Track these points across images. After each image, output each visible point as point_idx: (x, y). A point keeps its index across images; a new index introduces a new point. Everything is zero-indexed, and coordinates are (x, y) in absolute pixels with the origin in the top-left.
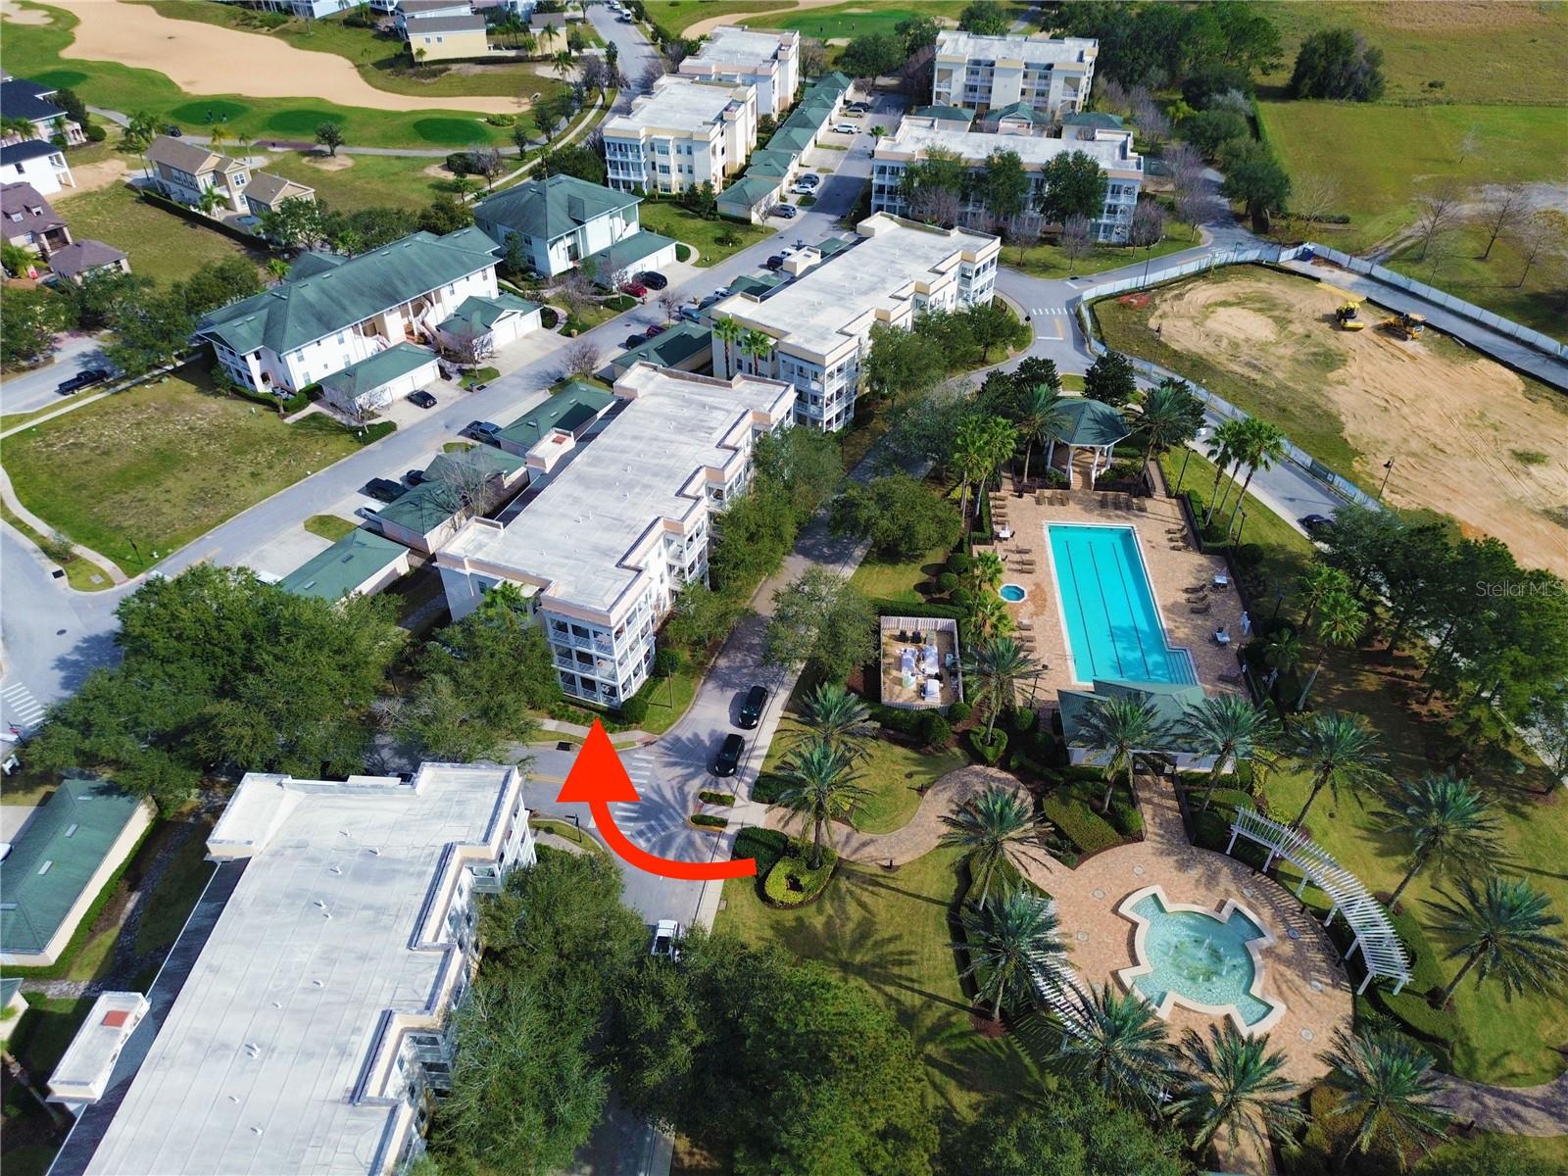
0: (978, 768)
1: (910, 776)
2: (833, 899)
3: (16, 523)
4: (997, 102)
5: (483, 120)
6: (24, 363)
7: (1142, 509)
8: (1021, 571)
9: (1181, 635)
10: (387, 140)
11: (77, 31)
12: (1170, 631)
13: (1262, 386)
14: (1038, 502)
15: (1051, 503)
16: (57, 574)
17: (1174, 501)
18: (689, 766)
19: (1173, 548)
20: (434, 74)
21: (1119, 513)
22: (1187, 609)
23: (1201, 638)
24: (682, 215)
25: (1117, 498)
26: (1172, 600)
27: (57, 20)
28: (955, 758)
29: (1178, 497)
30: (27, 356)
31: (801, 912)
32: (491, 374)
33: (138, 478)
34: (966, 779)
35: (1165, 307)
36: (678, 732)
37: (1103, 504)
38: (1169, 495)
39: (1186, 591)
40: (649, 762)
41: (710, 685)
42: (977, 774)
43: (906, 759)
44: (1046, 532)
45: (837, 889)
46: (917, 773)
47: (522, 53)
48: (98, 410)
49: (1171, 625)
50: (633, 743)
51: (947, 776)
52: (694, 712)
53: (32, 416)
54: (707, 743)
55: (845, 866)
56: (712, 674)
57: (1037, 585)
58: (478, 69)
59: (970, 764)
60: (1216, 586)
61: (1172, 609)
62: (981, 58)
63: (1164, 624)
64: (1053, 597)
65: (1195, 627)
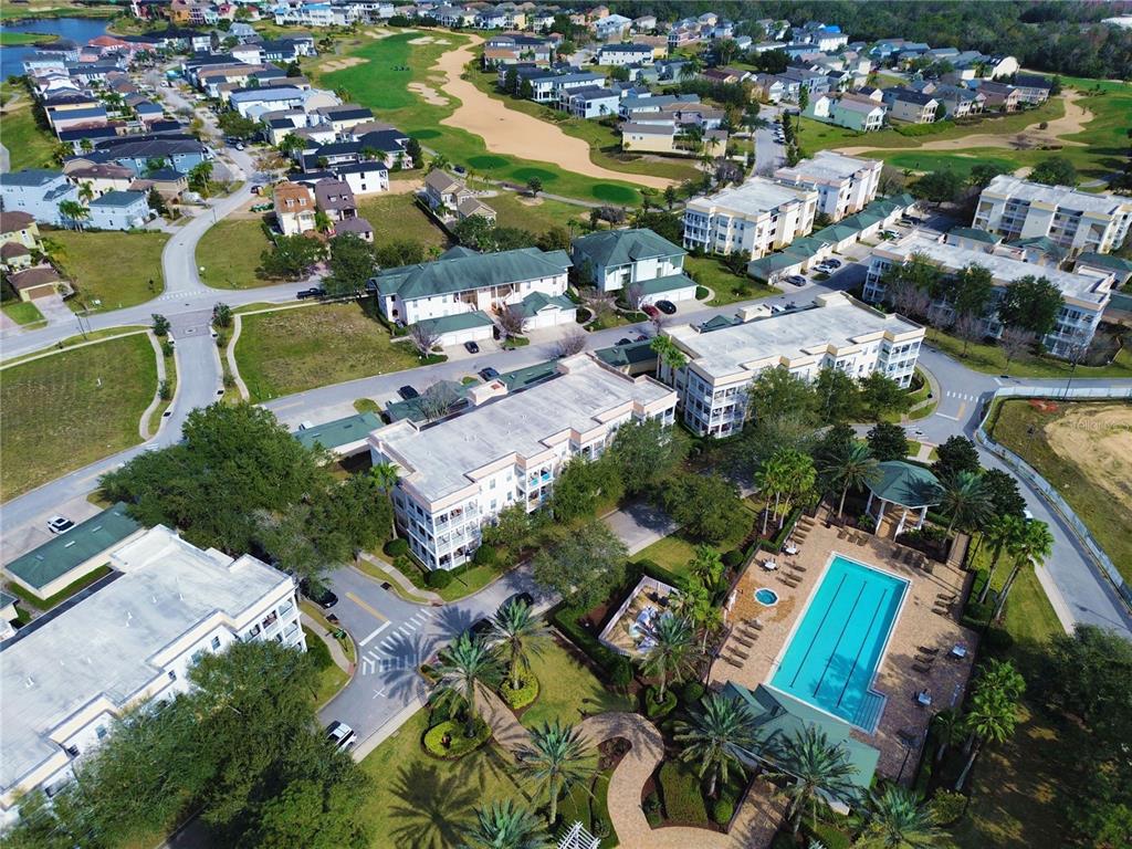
0: (639, 717)
1: (586, 701)
2: (466, 764)
3: (224, 360)
4: (1026, 234)
5: (638, 190)
6: (293, 277)
7: (929, 571)
8: (785, 582)
9: (890, 684)
10: (574, 193)
11: (457, 111)
12: (881, 676)
13: (1121, 505)
14: (840, 536)
15: (850, 540)
16: (220, 392)
17: (964, 573)
18: (448, 631)
19: (934, 611)
20: (630, 159)
21: (906, 566)
22: (911, 665)
23: (906, 693)
24: (721, 270)
25: (910, 553)
26: (902, 652)
27: (451, 103)
28: (627, 703)
29: (970, 571)
30: (297, 274)
31: (439, 764)
32: (525, 342)
33: (296, 352)
34: (624, 721)
35: (1073, 418)
36: (458, 605)
37: (896, 555)
38: (962, 567)
39: (921, 649)
40: (427, 617)
41: (503, 581)
42: (635, 721)
43: (593, 688)
44: (830, 562)
45: (474, 758)
46: (593, 701)
47: (692, 153)
48: (307, 312)
49: (886, 671)
50: (426, 600)
51: (612, 713)
52: (480, 595)
53: (275, 306)
54: (472, 620)
55: (492, 746)
56: (510, 574)
57: (792, 598)
58: (659, 159)
59: (636, 712)
60: (950, 656)
61: (894, 659)
62: (1022, 198)
63: (881, 668)
64: (798, 613)
65: (908, 682)
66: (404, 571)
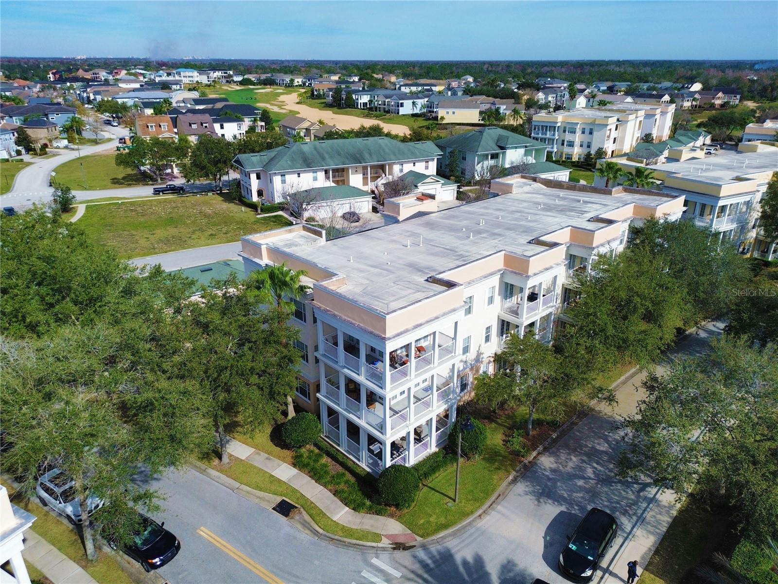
6: (150, 183)
20: (447, 129)
30: (155, 180)
33: (145, 227)
41: (521, 487)
50: (377, 537)
53: (127, 199)
56: (528, 472)
58: (470, 128)
66: (317, 475)
